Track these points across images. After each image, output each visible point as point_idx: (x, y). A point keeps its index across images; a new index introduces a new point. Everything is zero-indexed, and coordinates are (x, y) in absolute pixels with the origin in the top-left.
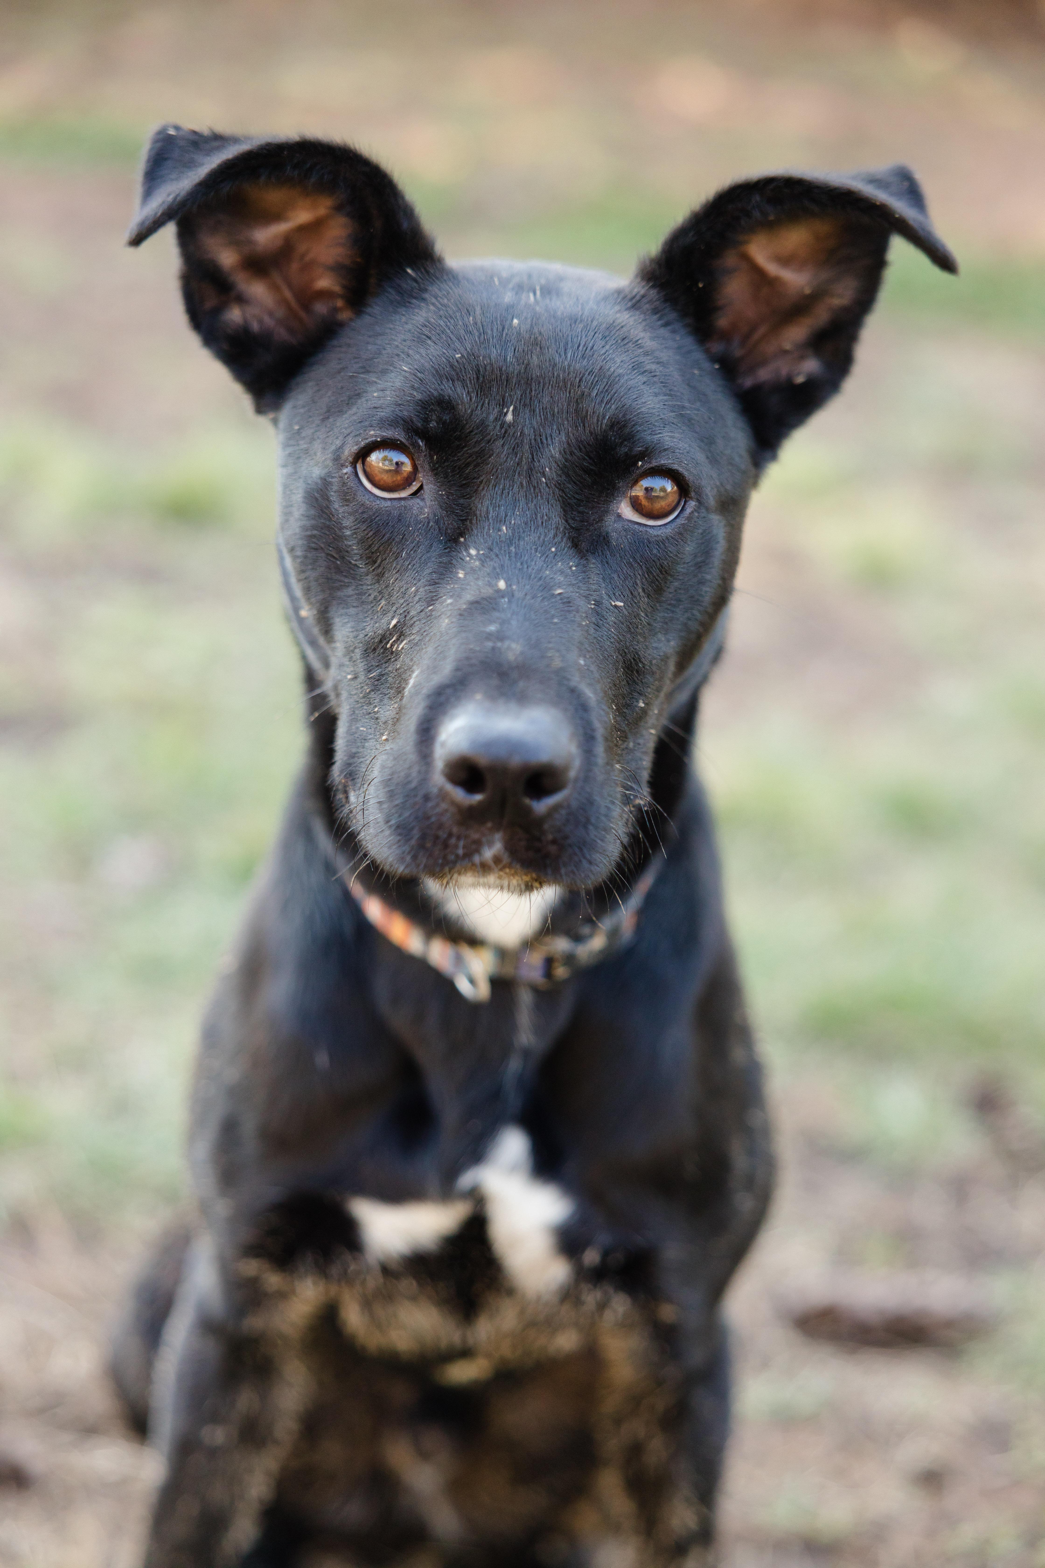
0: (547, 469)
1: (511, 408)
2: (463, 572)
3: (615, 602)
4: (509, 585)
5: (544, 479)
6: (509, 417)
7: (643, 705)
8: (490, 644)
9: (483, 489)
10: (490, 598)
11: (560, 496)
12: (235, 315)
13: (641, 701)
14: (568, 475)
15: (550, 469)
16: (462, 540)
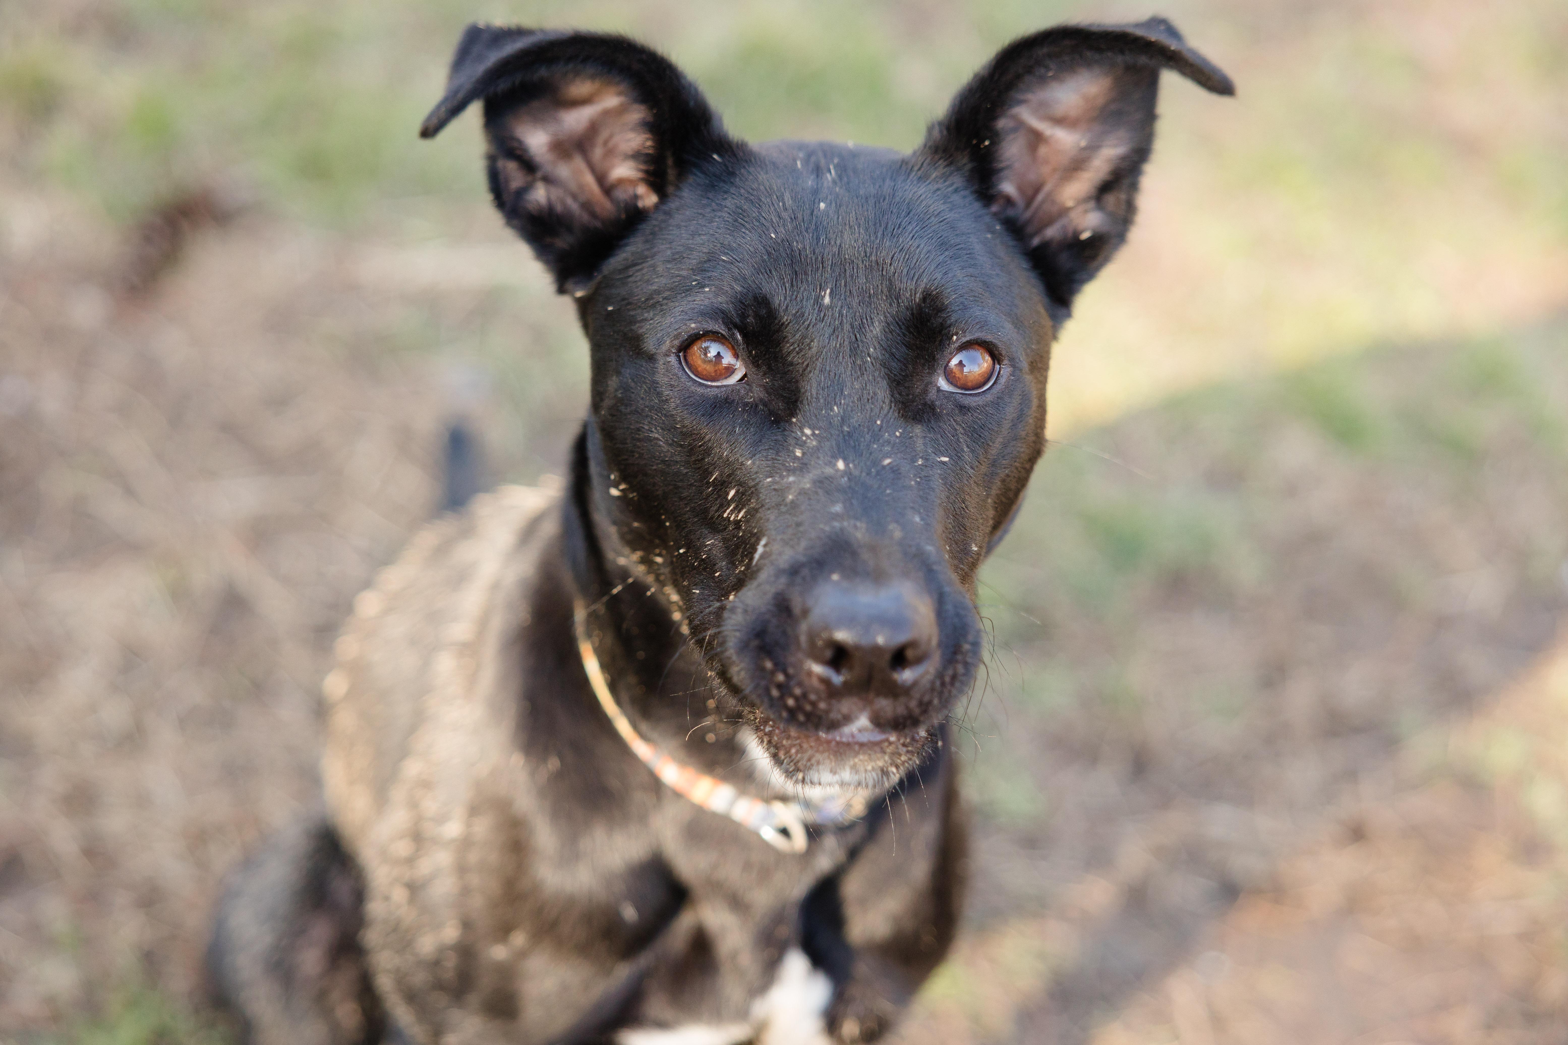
0: (871, 350)
1: (828, 291)
2: (800, 451)
3: (940, 458)
4: (847, 465)
5: (869, 359)
6: (827, 300)
7: (976, 549)
8: (836, 524)
9: (810, 371)
10: (831, 477)
11: (886, 374)
12: (540, 195)
13: (973, 545)
14: (892, 355)
15: (875, 349)
16: (794, 420)
